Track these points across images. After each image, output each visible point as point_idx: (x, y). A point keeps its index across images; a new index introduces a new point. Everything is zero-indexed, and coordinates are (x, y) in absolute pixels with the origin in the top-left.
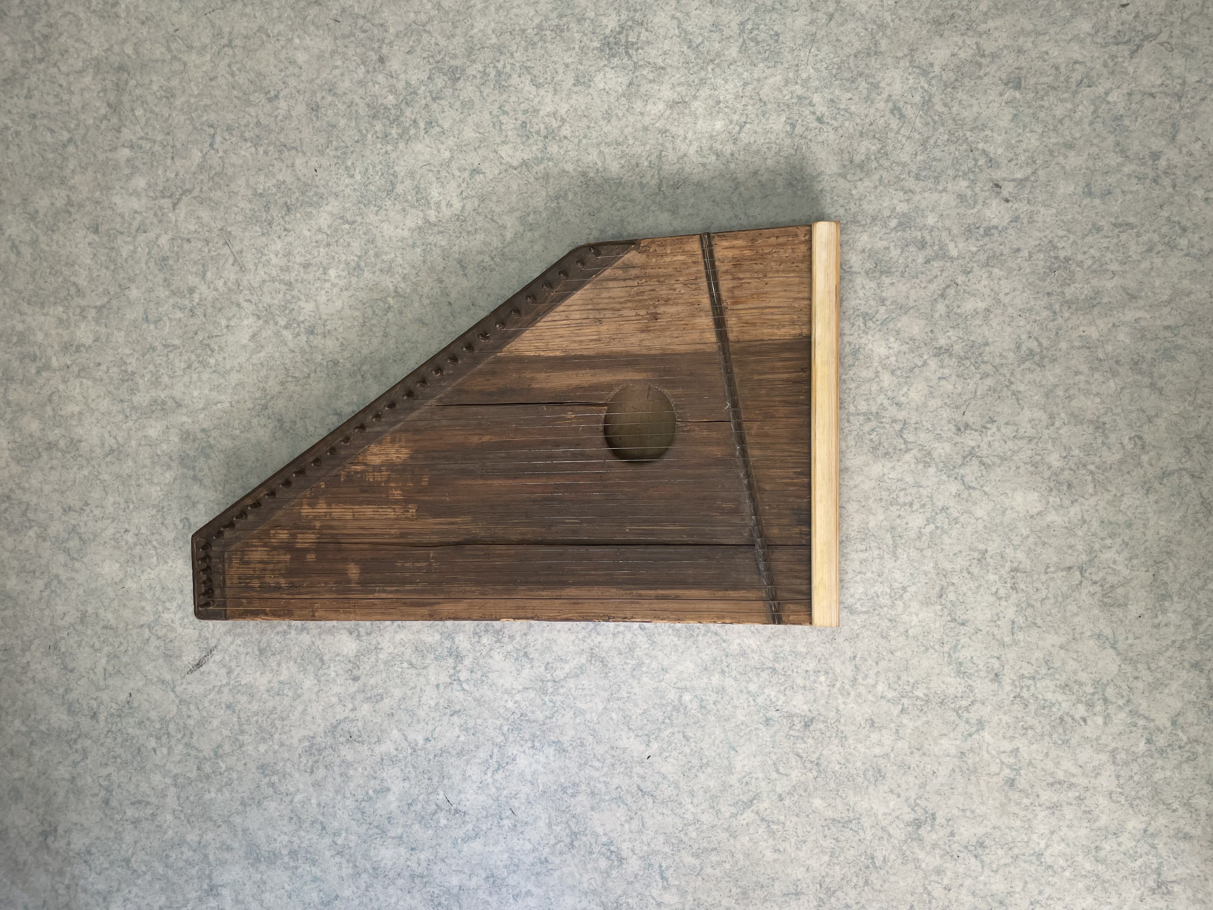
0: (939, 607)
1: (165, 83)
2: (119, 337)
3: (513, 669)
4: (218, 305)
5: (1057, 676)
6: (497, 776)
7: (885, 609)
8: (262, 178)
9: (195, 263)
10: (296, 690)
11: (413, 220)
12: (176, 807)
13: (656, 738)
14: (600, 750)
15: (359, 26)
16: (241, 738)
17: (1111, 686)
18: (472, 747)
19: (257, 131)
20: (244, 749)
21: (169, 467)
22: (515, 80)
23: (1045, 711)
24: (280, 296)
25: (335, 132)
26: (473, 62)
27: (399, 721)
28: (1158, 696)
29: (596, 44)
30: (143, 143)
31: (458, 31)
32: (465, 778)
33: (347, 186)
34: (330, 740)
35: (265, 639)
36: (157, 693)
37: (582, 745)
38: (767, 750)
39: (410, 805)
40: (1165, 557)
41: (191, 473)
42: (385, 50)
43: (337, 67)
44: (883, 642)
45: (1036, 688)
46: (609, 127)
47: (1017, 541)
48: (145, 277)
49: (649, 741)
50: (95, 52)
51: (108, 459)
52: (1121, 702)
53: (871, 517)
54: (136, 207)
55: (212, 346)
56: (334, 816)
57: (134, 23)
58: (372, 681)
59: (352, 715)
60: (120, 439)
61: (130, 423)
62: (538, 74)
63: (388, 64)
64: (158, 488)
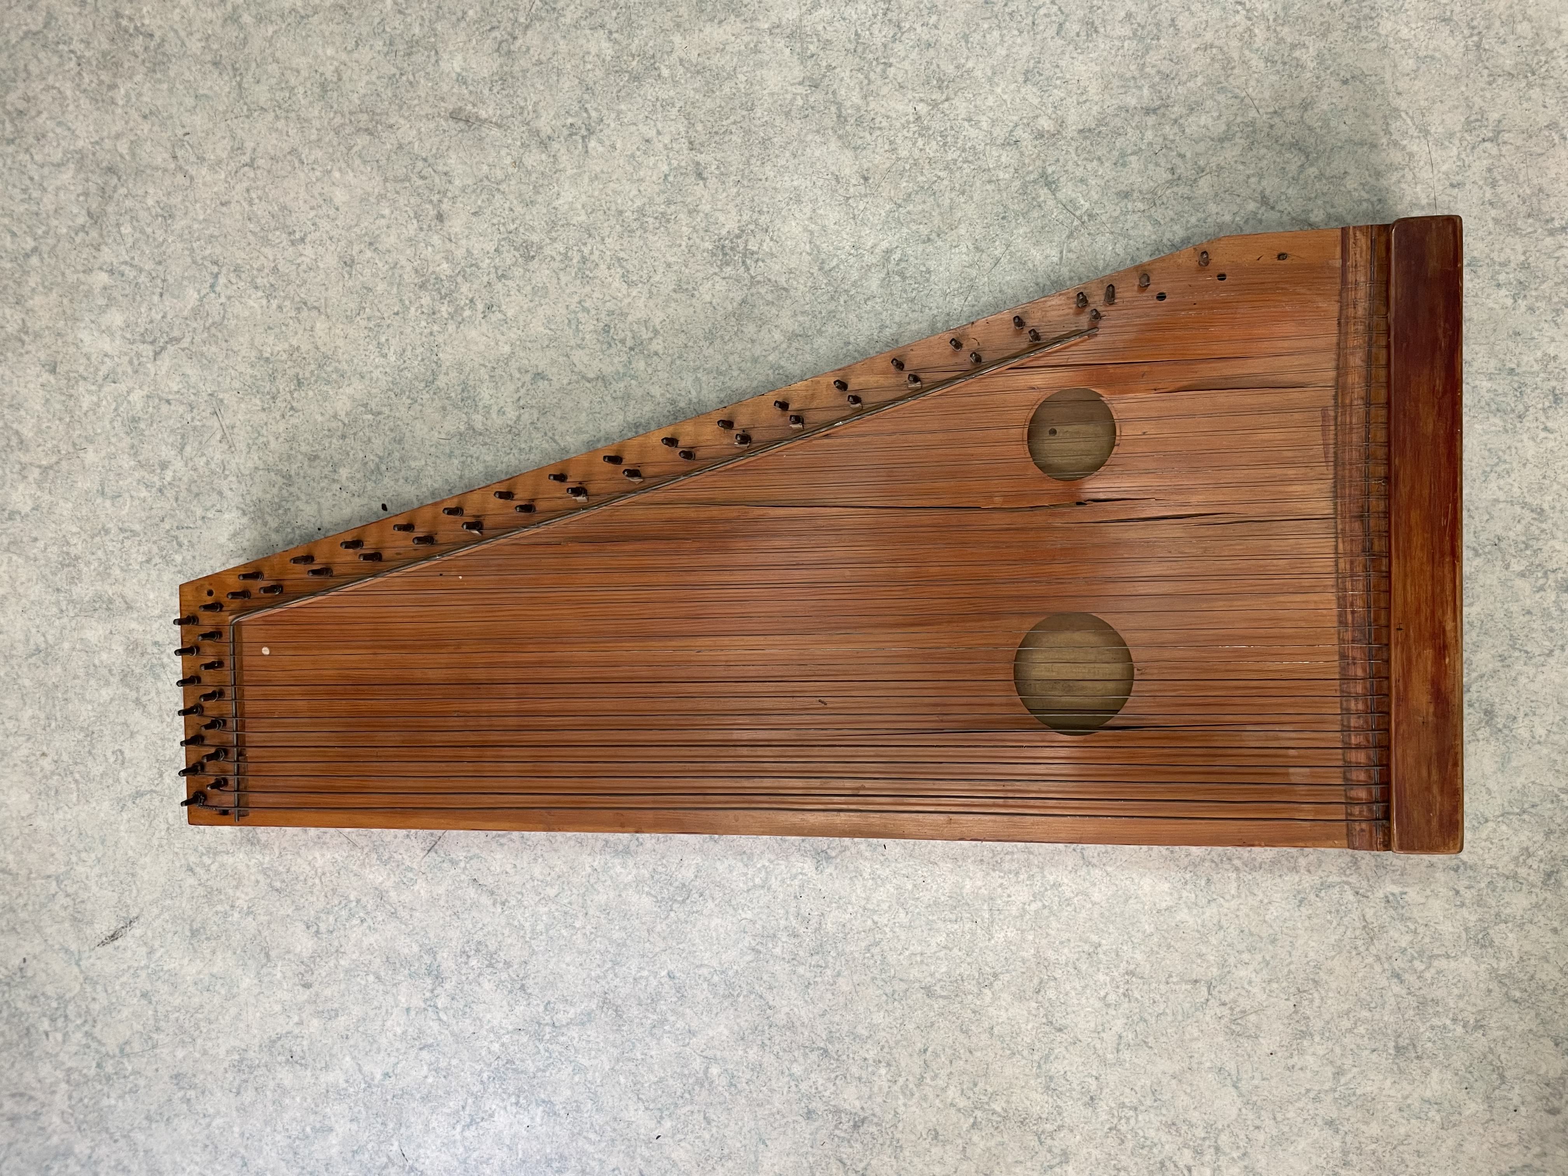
0: (1035, 1005)
1: (165, 199)
2: (65, 508)
3: (505, 1003)
4: (194, 489)
5: (1164, 1111)
6: (467, 1134)
7: (970, 997)
8: (271, 340)
9: (173, 431)
10: (230, 988)
11: (454, 422)
12: (65, 1107)
13: (670, 1115)
14: (599, 1119)
15: (416, 170)
16: (155, 1036)
17: (1227, 1132)
18: (440, 1092)
19: (272, 279)
20: (158, 1051)
21: (107, 683)
22: (602, 271)
23: (1145, 1152)
24: (275, 491)
25: (371, 296)
26: (553, 240)
27: (355, 1046)
28: (1281, 1154)
29: (708, 245)
30: (126, 269)
31: (540, 199)
32: (427, 1129)
33: (377, 367)
34: (266, 1058)
35: (199, 919)
36: (57, 964)
37: (578, 1110)
38: (804, 1150)
39: (355, 1152)
40: (1311, 985)
41: (133, 695)
42: (446, 206)
43: (383, 217)
44: (962, 1037)
45: (1137, 1121)
46: (711, 351)
47: (1138, 937)
48: (108, 438)
49: (661, 1117)
50: (80, 144)
51: (30, 661)
52: (1235, 1155)
53: (968, 882)
54: (107, 348)
55: (181, 539)
56: (260, 1151)
57: (135, 115)
58: (328, 992)
59: (296, 1031)
60: (50, 638)
61: (65, 620)
62: (631, 268)
63: (447, 223)
64: (90, 707)
